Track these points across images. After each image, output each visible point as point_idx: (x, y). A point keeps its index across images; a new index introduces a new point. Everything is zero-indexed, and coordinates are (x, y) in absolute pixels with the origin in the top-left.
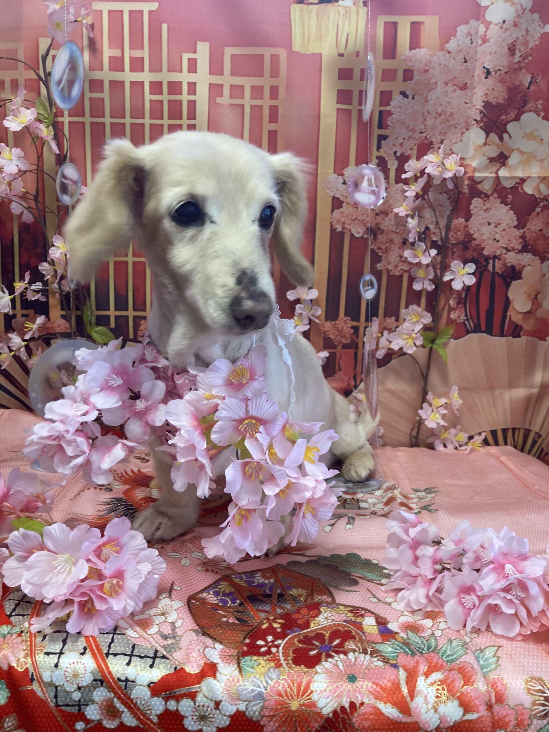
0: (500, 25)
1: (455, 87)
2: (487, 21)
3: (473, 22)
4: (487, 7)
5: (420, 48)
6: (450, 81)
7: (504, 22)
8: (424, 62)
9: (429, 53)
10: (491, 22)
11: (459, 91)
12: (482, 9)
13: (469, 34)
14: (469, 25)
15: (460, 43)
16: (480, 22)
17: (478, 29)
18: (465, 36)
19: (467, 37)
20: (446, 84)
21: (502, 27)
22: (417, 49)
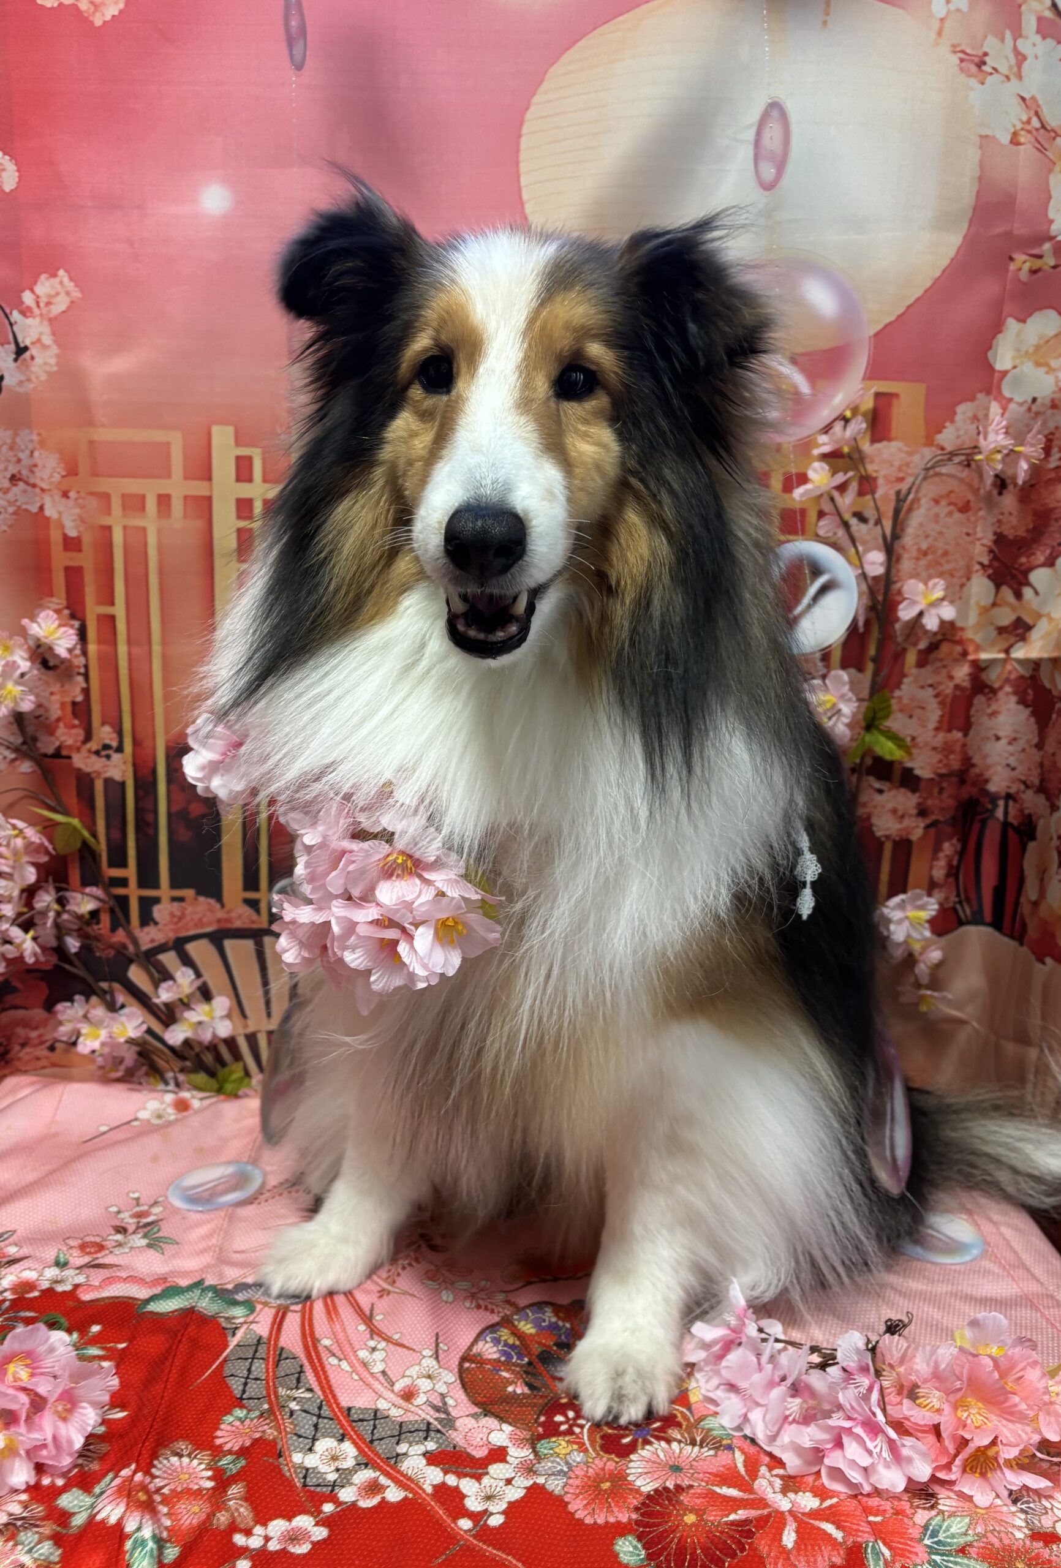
0: (1026, 406)
1: (952, 508)
2: (1004, 398)
3: (980, 396)
4: (1005, 373)
5: (889, 439)
6: (942, 497)
7: (1034, 400)
8: (897, 463)
9: (906, 449)
10: (1010, 400)
11: (957, 515)
12: (997, 375)
13: (975, 418)
14: (976, 403)
15: (961, 433)
16: (991, 397)
17: (987, 409)
18: (969, 422)
19: (973, 423)
20: (936, 502)
21: (1029, 410)
22: (885, 443)
